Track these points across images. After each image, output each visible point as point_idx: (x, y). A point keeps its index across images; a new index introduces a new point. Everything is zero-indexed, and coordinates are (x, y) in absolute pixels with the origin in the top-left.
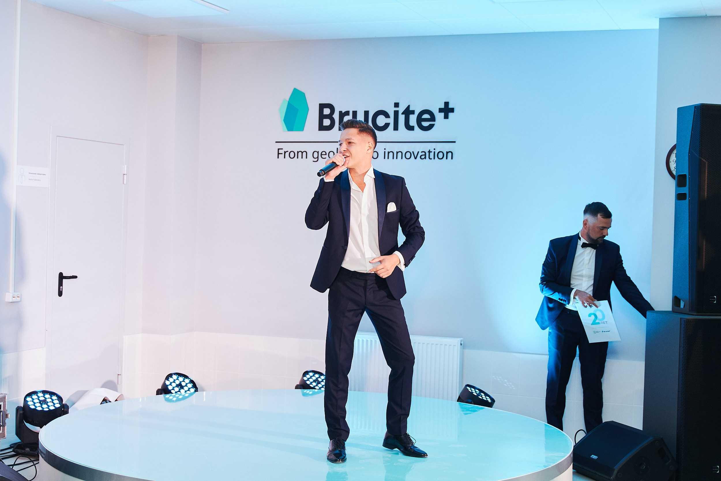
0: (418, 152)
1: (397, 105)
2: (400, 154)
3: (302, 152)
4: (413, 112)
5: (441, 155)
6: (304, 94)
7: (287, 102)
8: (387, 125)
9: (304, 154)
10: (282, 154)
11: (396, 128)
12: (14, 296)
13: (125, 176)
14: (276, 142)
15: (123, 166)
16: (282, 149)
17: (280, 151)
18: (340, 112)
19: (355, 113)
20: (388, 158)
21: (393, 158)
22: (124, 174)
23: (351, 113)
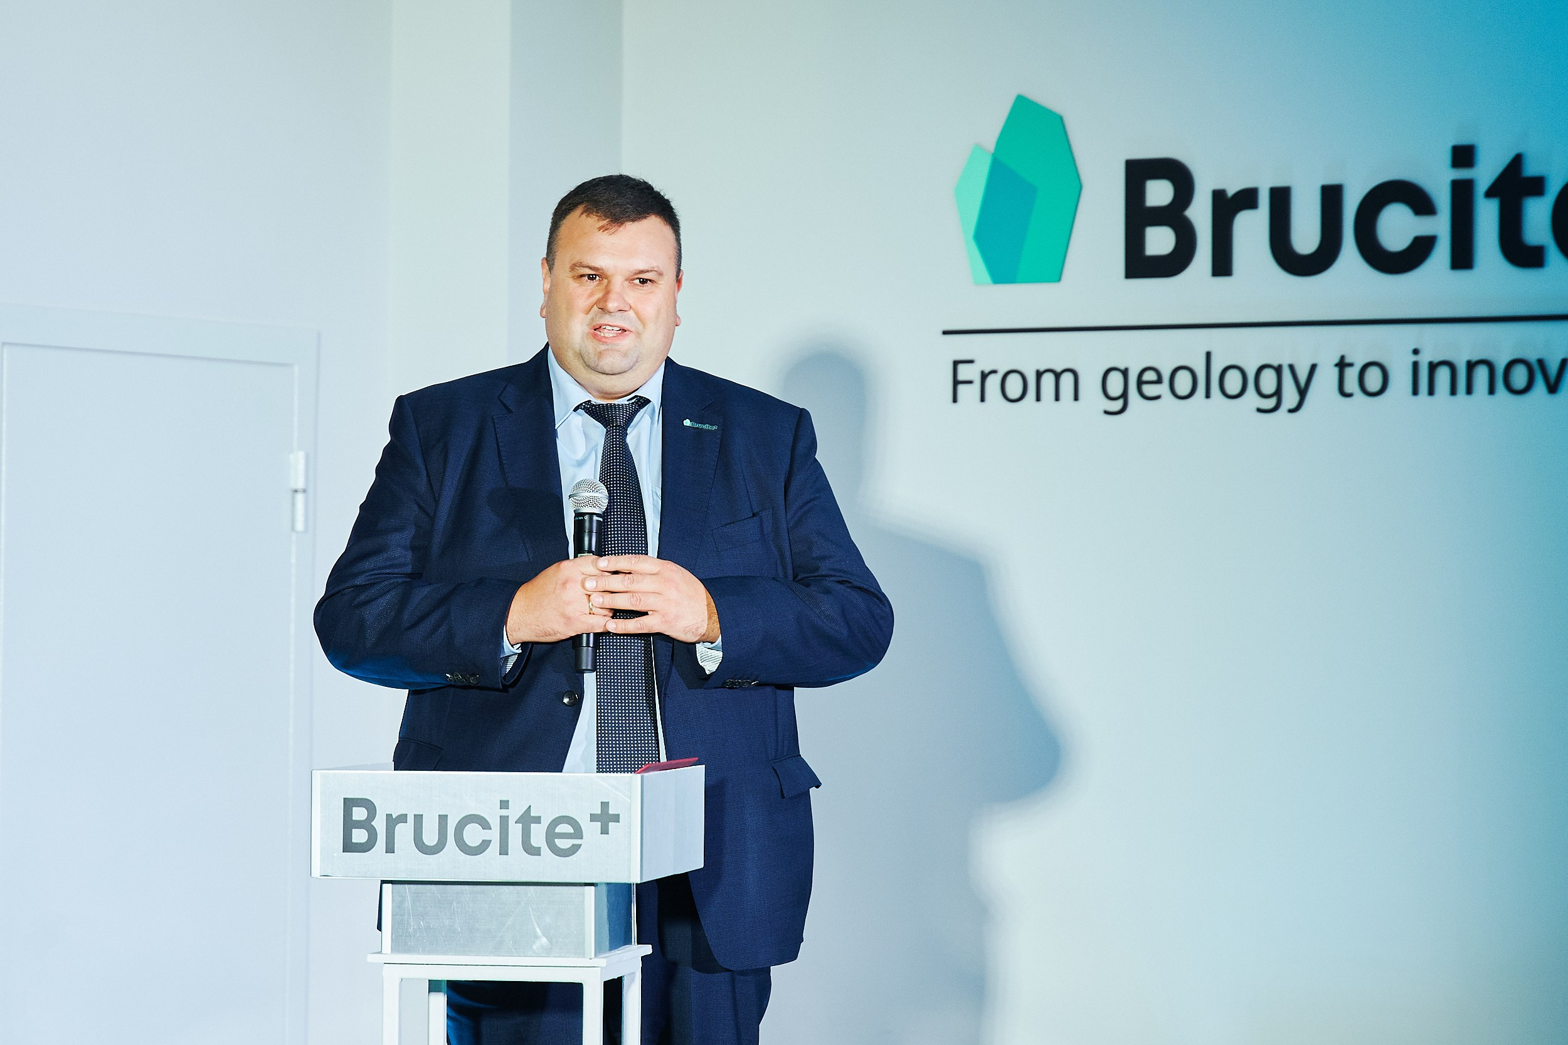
0: (1564, 362)
2: (1482, 374)
3: (1059, 370)
4: (1537, 186)
6: (1061, 118)
7: (989, 158)
8: (1421, 249)
9: (1067, 380)
10: (970, 382)
11: (1462, 258)
13: (300, 497)
14: (945, 333)
15: (291, 456)
16: (971, 362)
17: (964, 372)
18: (1218, 196)
19: (1281, 199)
20: (1431, 392)
21: (1453, 392)
22: (295, 487)
23: (1264, 200)
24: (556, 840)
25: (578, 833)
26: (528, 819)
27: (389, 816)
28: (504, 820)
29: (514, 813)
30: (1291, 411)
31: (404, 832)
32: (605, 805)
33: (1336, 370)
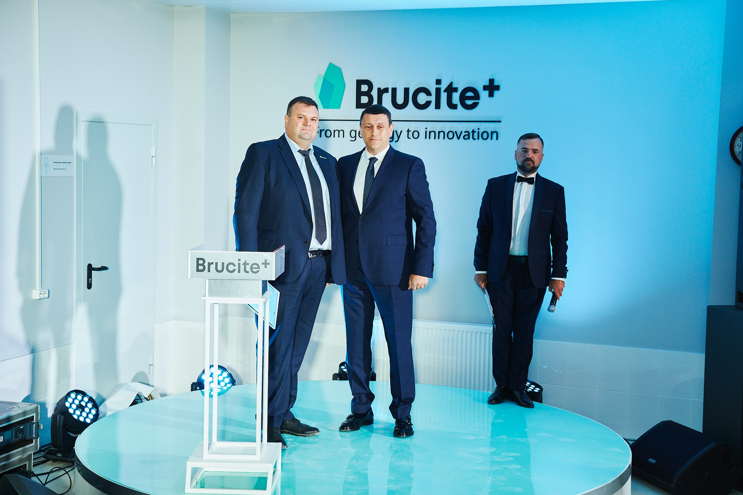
0: (461, 132)
1: (438, 82)
2: (442, 134)
3: (339, 130)
4: (456, 90)
5: (485, 136)
6: (341, 69)
7: (323, 78)
8: (428, 104)
9: (341, 132)
11: (438, 106)
12: (41, 293)
13: (154, 158)
15: (152, 148)
18: (379, 89)
19: (394, 90)
20: (430, 138)
21: (435, 138)
22: (153, 156)
23: (390, 91)
24: (253, 269)
25: (259, 268)
26: (245, 264)
27: (209, 263)
28: (239, 264)
29: (242, 262)
30: (396, 142)
31: (213, 267)
32: (266, 260)
33: (407, 132)
